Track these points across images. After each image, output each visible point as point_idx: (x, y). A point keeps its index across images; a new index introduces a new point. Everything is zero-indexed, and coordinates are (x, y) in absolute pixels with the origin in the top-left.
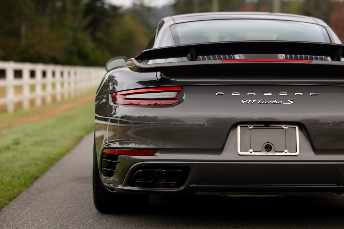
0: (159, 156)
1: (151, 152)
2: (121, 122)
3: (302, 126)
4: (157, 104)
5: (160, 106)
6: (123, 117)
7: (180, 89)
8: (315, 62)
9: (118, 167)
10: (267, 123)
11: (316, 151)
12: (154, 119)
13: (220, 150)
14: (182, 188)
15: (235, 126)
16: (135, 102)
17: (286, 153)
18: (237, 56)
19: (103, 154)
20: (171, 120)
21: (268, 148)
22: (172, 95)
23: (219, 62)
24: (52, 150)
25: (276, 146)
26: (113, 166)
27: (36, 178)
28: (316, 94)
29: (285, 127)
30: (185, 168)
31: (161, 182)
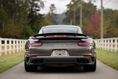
0: (38, 57)
1: (36, 56)
2: (30, 50)
3: (67, 50)
4: (38, 46)
5: (39, 46)
6: (30, 49)
7: (42, 43)
8: (70, 37)
9: (29, 60)
10: (60, 50)
11: (70, 55)
12: (37, 49)
13: (50, 55)
15: (53, 50)
16: (33, 46)
17: (64, 56)
18: (55, 36)
19: (26, 57)
20: (41, 49)
21: (60, 55)
22: (40, 44)
23: (50, 37)
24: (15, 63)
25: (61, 54)
26: (28, 59)
27: (11, 67)
29: (63, 50)
30: (43, 59)
31: (38, 62)
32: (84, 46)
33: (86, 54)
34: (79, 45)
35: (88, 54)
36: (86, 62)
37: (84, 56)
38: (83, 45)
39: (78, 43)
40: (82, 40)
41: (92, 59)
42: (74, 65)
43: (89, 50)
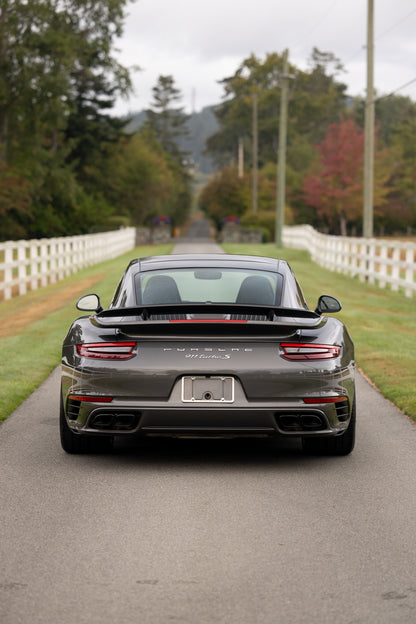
0: (115, 403)
1: (109, 399)
2: (84, 371)
3: (237, 377)
4: (115, 357)
5: (119, 359)
7: (133, 344)
8: (249, 322)
9: (81, 411)
10: (208, 375)
11: (249, 399)
12: (115, 370)
13: (167, 398)
14: (133, 431)
15: (179, 377)
16: (97, 355)
17: (223, 400)
18: (188, 316)
19: (68, 399)
20: (129, 371)
21: (208, 396)
22: (126, 349)
23: (167, 322)
25: (214, 393)
26: (77, 411)
28: (251, 350)
29: (223, 378)
30: (137, 413)
31: (117, 425)
32: (308, 360)
33: (315, 394)
34: (287, 357)
35: (324, 394)
36: (315, 425)
37: (307, 400)
38: (302, 357)
39: (284, 347)
40: (299, 332)
41: (339, 412)
42: (265, 436)
43: (327, 373)
